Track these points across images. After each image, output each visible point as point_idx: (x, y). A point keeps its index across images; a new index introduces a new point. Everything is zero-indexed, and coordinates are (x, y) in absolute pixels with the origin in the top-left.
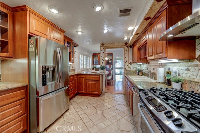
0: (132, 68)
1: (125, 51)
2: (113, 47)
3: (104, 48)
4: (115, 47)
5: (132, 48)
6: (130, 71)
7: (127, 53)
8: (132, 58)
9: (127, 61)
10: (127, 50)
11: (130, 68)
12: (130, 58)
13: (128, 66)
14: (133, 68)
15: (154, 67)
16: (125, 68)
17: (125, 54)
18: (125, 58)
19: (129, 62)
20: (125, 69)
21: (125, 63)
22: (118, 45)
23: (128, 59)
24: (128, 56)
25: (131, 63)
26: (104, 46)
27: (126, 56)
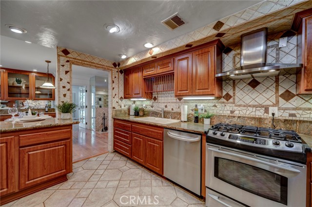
0: (123, 105)
1: (113, 77)
2: (91, 65)
3: (68, 61)
4: (95, 66)
5: (123, 74)
6: (121, 111)
7: (116, 80)
8: (123, 91)
9: (116, 95)
10: (117, 76)
11: (121, 107)
12: (120, 91)
13: (117, 102)
14: (125, 106)
15: (166, 104)
16: (113, 106)
17: (113, 82)
18: (113, 88)
19: (119, 97)
20: (114, 108)
21: (114, 97)
22: (100, 63)
23: (117, 91)
24: (117, 86)
25: (122, 98)
26: (68, 56)
27: (114, 85)
